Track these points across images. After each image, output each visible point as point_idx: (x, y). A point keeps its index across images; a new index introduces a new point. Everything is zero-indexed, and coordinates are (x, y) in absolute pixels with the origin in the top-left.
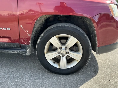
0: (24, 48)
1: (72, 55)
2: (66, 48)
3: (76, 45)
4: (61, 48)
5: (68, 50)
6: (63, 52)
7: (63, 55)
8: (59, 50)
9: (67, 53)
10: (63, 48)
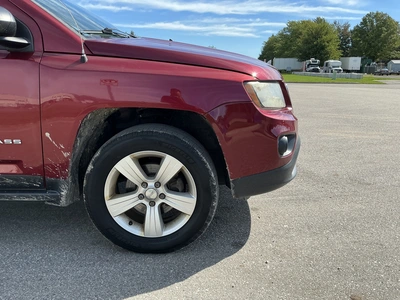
2: (158, 184)
4: (145, 184)
6: (151, 193)
7: (152, 203)
8: (141, 190)
10: (151, 183)
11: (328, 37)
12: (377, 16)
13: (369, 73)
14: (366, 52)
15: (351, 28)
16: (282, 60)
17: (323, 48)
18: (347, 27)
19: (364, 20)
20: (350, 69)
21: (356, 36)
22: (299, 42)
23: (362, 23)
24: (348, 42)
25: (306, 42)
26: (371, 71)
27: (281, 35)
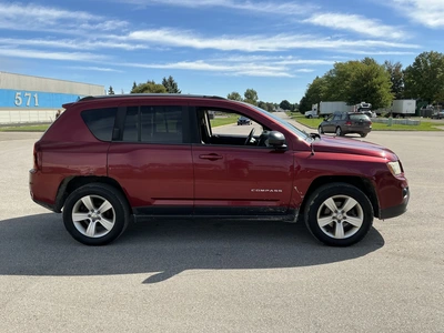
0: (292, 213)
1: (351, 220)
2: (343, 212)
3: (355, 208)
4: (336, 212)
5: (345, 215)
6: (340, 216)
7: (339, 221)
8: (335, 215)
9: (345, 218)
10: (340, 211)
11: (379, 79)
12: (431, 56)
13: (425, 116)
14: (421, 93)
15: (404, 68)
16: (329, 103)
17: (374, 91)
18: (399, 67)
19: (417, 60)
20: (404, 112)
21: (410, 77)
22: (348, 85)
23: (415, 64)
24: (400, 83)
25: (356, 84)
26: (427, 114)
27: (327, 77)
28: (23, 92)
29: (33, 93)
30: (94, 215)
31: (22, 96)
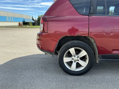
28: (9, 17)
29: (11, 17)
30: (76, 58)
31: (9, 18)
